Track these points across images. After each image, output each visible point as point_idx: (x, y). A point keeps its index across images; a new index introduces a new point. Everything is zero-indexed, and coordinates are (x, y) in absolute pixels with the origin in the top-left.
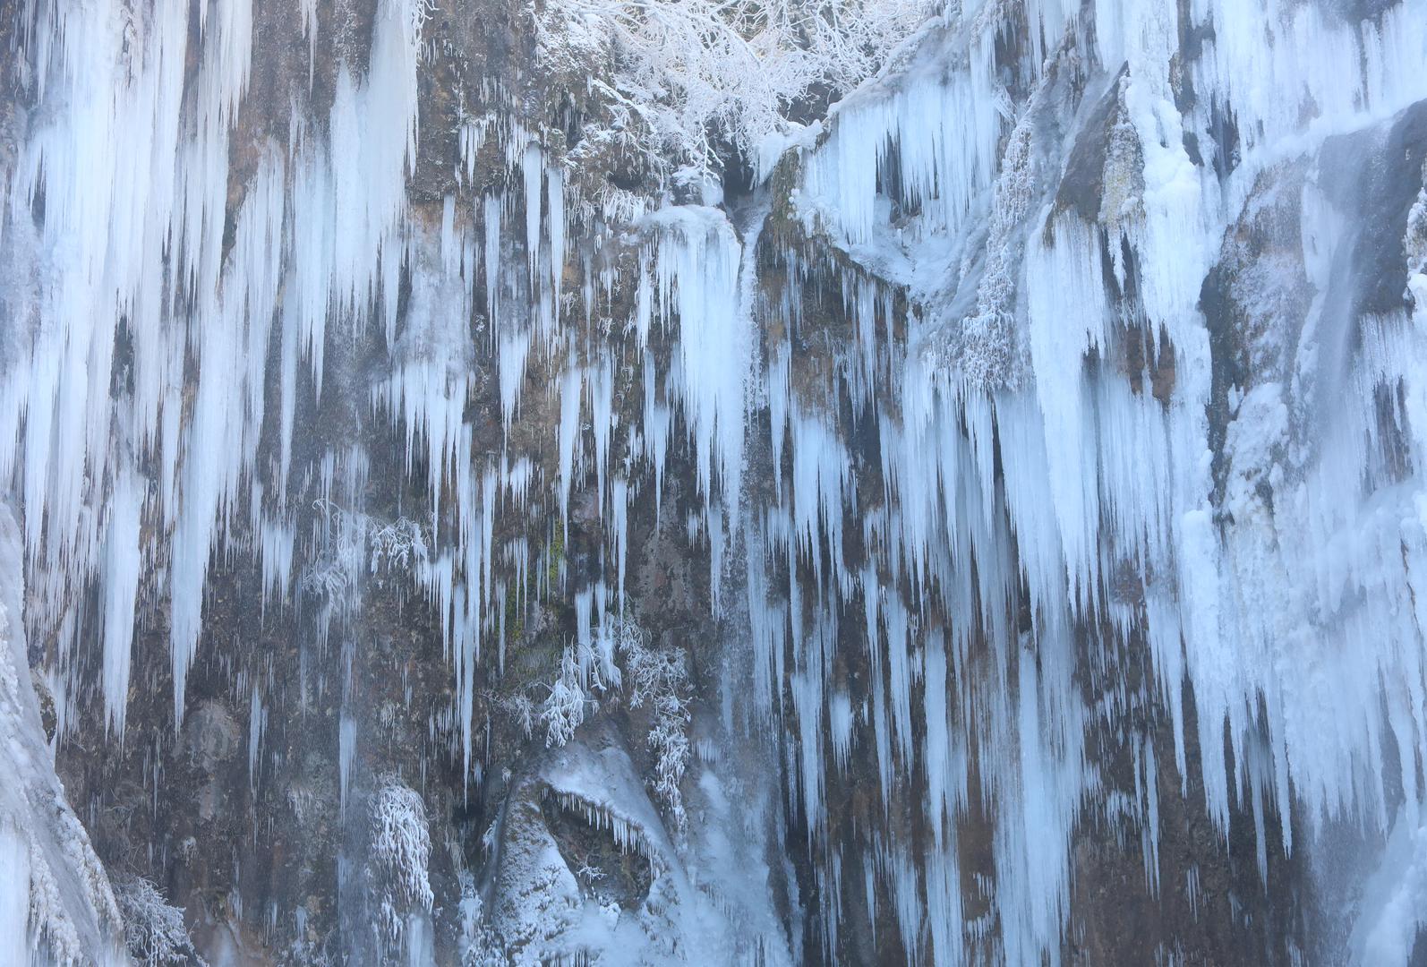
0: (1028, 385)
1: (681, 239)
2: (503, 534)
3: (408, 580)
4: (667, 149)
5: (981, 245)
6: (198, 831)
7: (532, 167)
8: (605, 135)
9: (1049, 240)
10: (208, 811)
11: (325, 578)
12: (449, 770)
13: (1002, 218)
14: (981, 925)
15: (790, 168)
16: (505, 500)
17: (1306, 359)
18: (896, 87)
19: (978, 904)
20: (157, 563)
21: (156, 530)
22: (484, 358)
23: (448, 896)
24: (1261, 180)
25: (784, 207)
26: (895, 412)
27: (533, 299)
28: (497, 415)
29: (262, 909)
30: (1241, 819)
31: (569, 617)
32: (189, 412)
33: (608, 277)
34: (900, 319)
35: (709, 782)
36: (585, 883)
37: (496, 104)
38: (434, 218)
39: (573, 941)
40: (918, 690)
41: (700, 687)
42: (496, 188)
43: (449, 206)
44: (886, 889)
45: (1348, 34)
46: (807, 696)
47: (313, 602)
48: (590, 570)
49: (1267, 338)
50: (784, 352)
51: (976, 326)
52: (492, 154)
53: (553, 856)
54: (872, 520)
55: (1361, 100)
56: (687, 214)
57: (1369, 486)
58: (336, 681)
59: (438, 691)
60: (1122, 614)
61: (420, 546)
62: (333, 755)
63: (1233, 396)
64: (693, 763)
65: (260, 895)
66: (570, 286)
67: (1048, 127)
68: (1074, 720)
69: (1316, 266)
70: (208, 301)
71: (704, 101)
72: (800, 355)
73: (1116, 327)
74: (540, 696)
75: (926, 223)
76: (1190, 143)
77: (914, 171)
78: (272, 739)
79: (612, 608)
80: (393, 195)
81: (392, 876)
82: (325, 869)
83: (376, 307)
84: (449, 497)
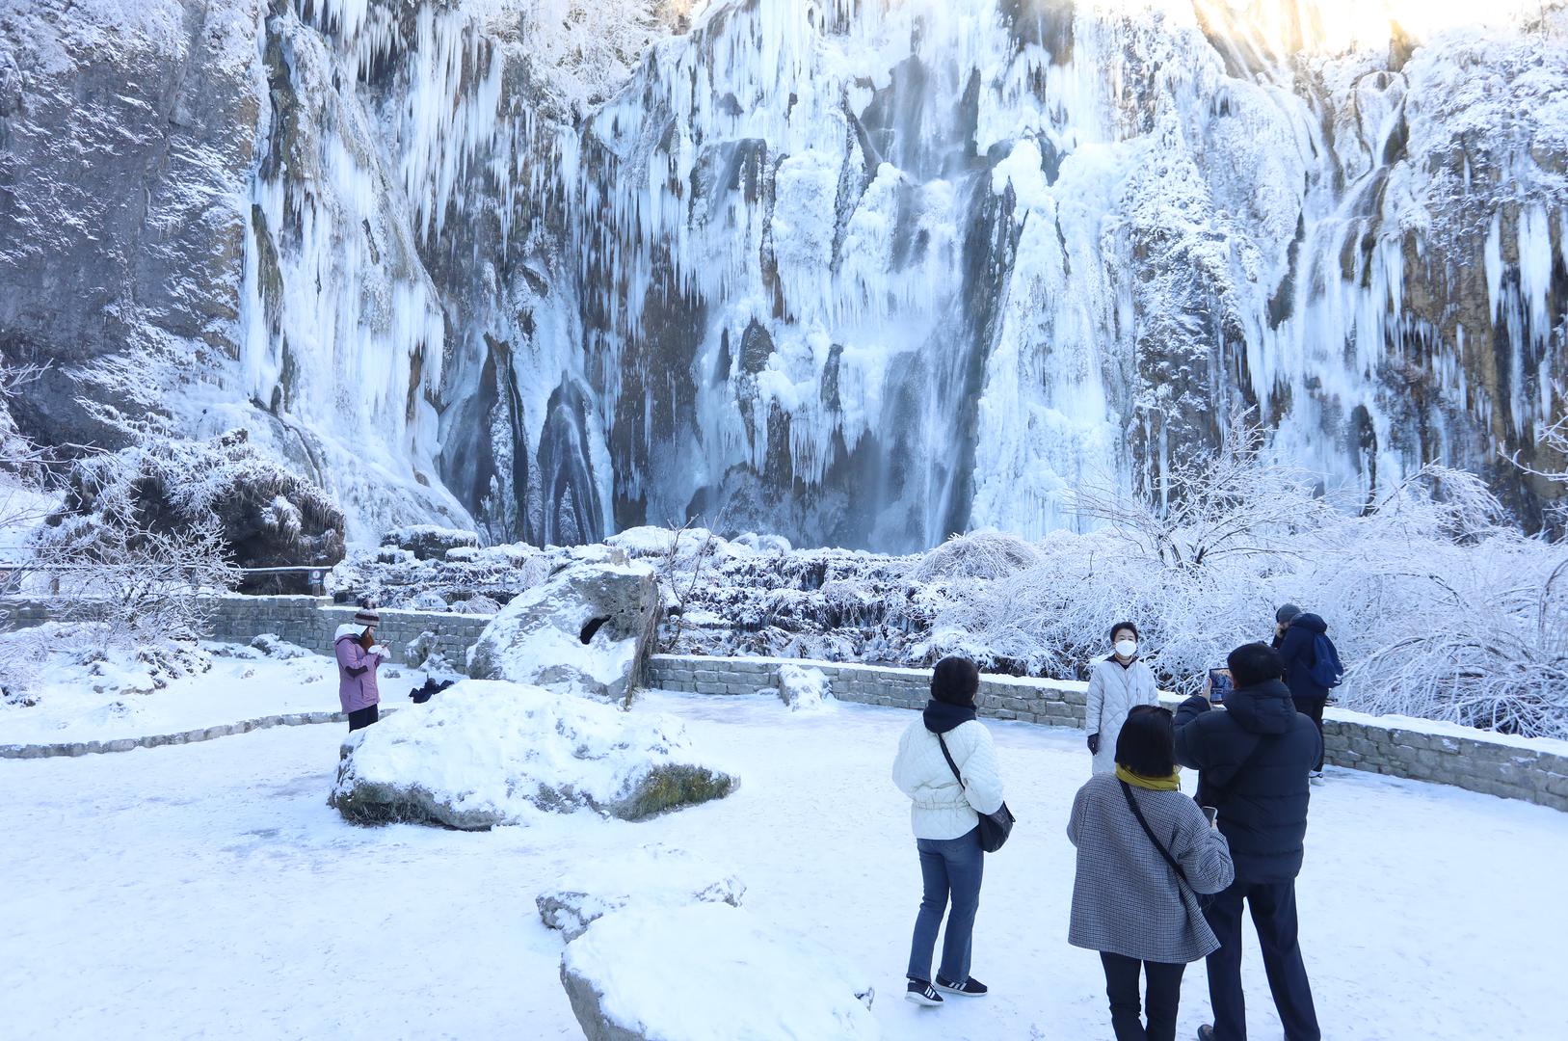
0: (648, 188)
1: (563, 134)
2: (516, 203)
3: (492, 212)
4: (561, 109)
5: (637, 148)
6: (439, 268)
7: (528, 111)
8: (546, 104)
9: (656, 155)
10: (441, 263)
11: (472, 209)
12: (500, 259)
13: (643, 144)
14: (623, 309)
15: (590, 120)
16: (517, 194)
17: (713, 195)
18: (618, 103)
19: (622, 304)
20: (435, 204)
21: (434, 194)
22: (514, 159)
23: (499, 289)
24: (707, 149)
25: (588, 130)
26: (614, 187)
27: (526, 145)
28: (516, 173)
29: (454, 288)
30: (687, 296)
31: (530, 224)
32: (442, 164)
33: (545, 142)
34: (615, 162)
35: (562, 268)
36: (532, 290)
37: (519, 93)
38: (503, 120)
39: (529, 304)
40: (612, 253)
41: (561, 245)
42: (519, 115)
43: (507, 118)
44: (600, 297)
45: (731, 117)
46: (585, 250)
47: (469, 215)
48: (536, 213)
49: (704, 187)
50: (586, 166)
51: (636, 171)
52: (518, 106)
53: (525, 283)
54: (604, 210)
55: (732, 134)
56: (565, 127)
57: (724, 228)
58: (473, 235)
59: (499, 239)
60: (664, 246)
61: (496, 204)
62: (472, 252)
63: (695, 200)
64: (558, 263)
65: (453, 285)
66: (537, 143)
67: (656, 123)
68: (650, 266)
69: (718, 173)
70: (447, 137)
71: (569, 99)
72: (590, 167)
73: (670, 178)
74: (523, 243)
75: (623, 139)
76: (691, 136)
77: (621, 126)
78: (457, 247)
79: (541, 223)
80: (493, 115)
81: (486, 284)
82: (470, 280)
83: (488, 142)
84: (504, 193)
